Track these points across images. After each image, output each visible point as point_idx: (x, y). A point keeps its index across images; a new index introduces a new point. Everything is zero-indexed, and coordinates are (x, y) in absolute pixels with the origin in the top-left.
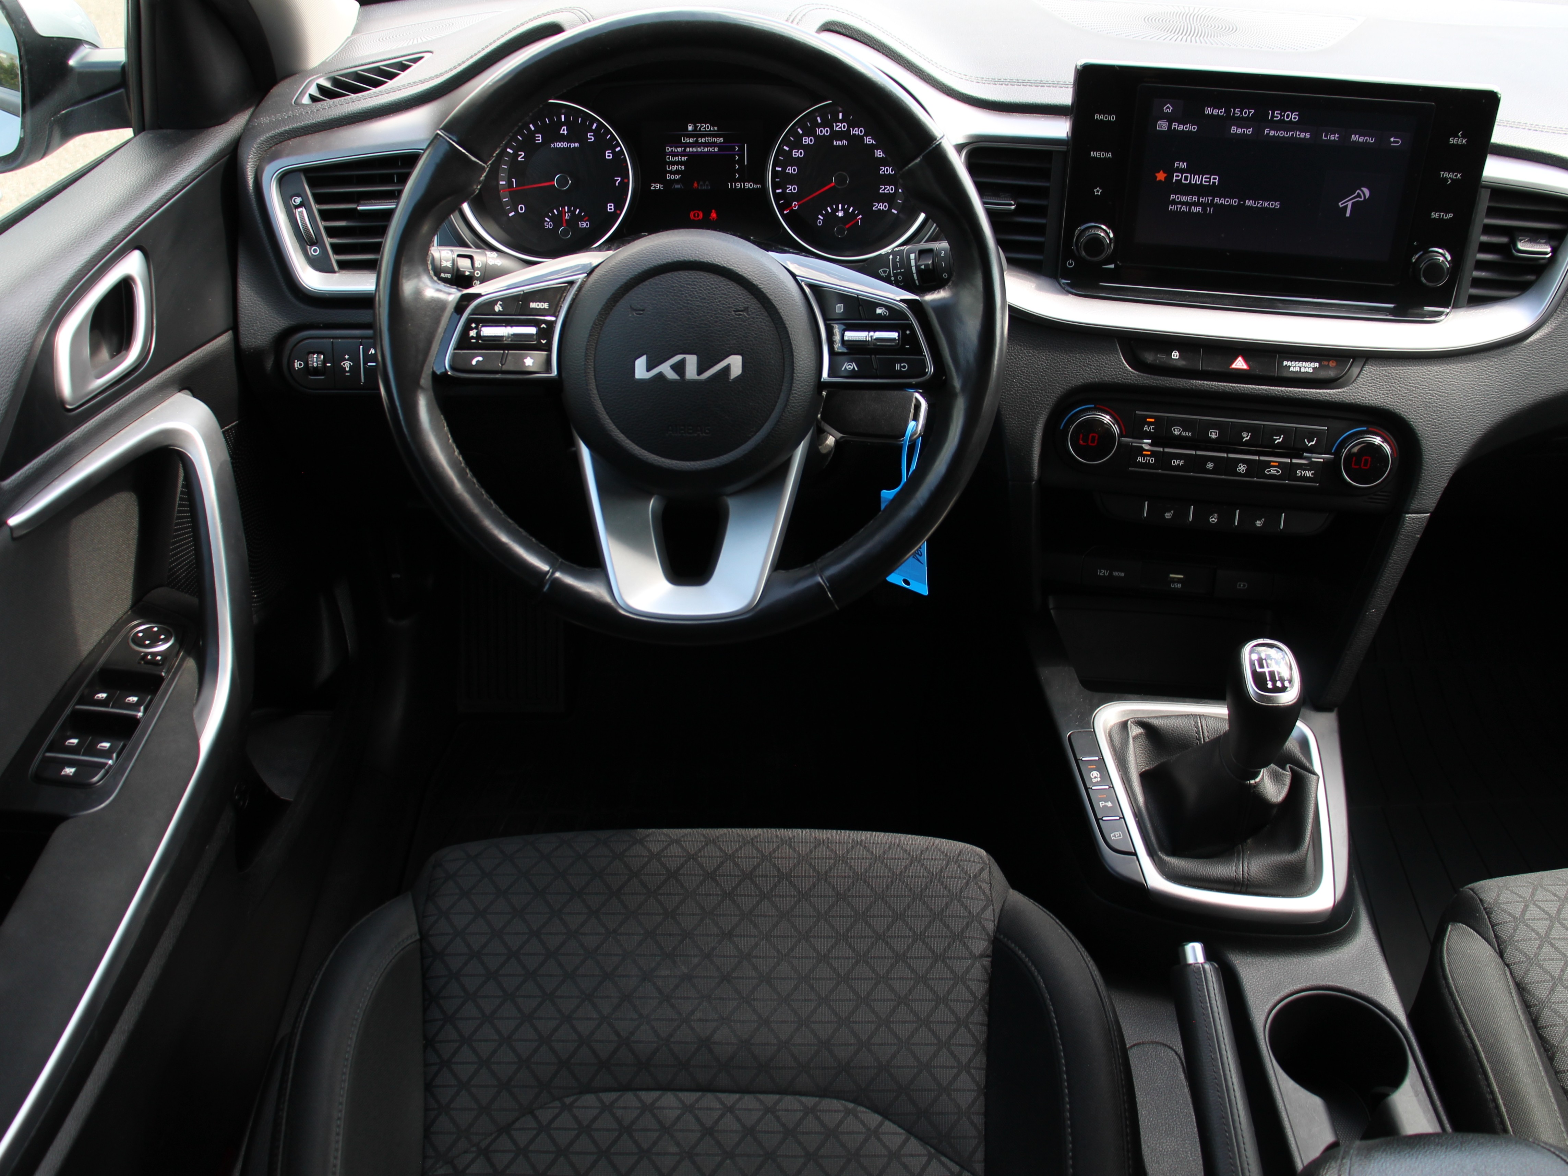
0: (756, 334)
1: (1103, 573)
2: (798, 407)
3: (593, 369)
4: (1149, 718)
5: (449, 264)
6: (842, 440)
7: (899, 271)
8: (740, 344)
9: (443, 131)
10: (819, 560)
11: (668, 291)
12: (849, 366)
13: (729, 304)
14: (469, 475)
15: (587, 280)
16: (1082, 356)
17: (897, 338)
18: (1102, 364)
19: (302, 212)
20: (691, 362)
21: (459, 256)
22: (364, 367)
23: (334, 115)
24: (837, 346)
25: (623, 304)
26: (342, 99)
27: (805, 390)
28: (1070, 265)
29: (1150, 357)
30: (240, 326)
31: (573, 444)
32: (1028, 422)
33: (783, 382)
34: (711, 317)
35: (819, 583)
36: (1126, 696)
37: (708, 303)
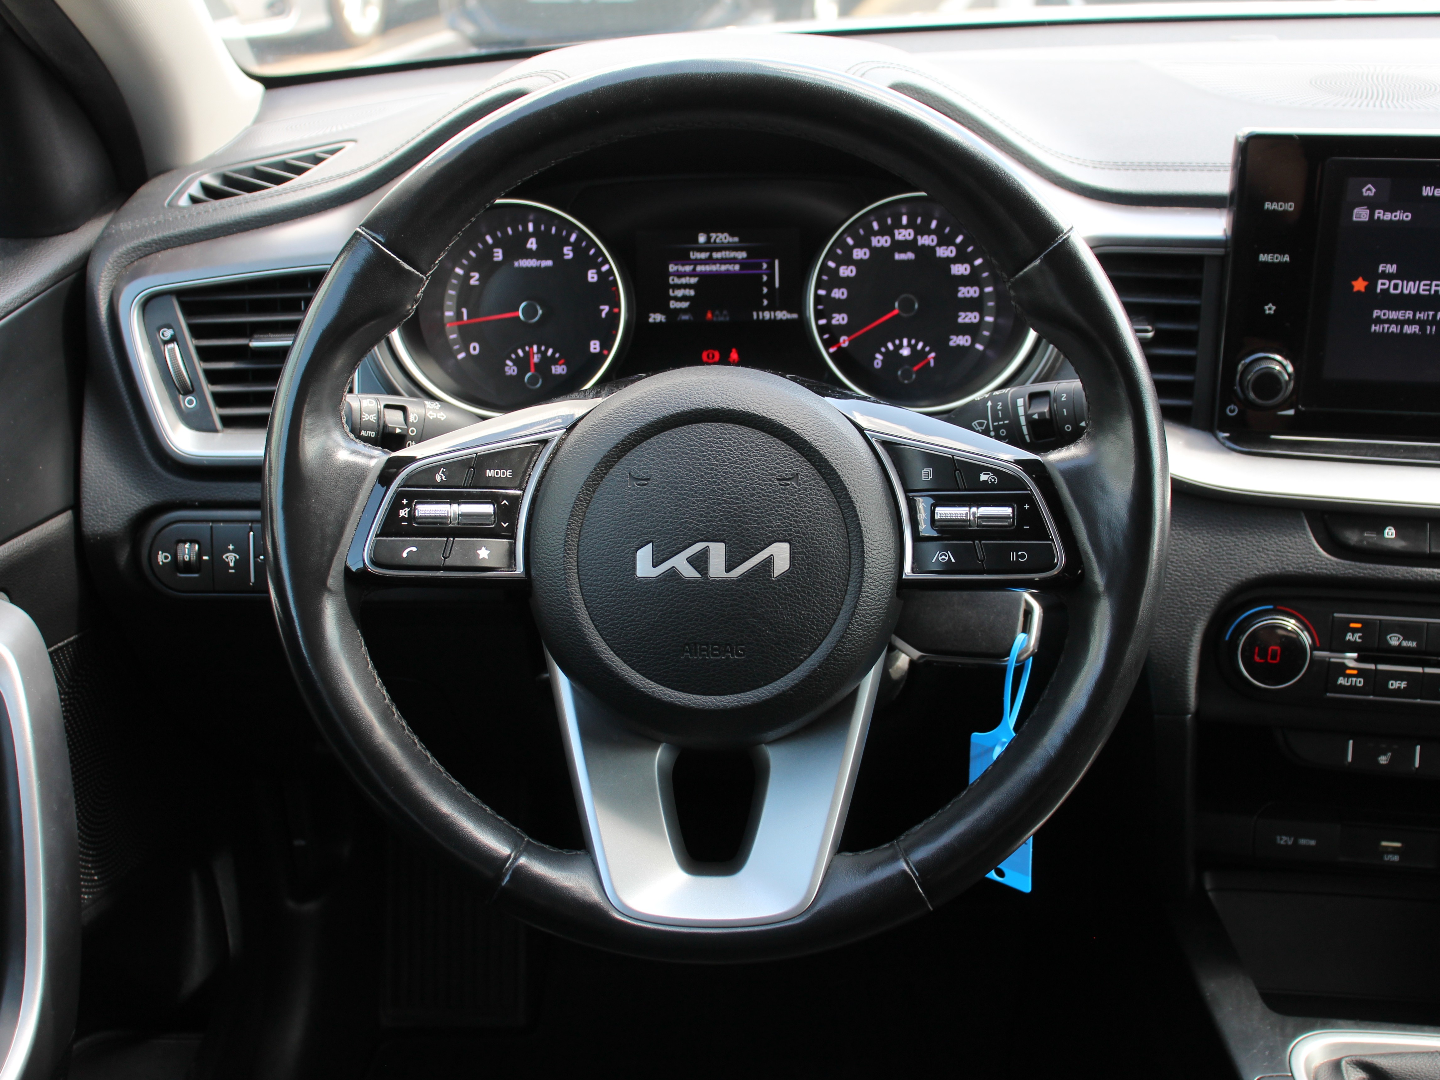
0: (810, 512)
1: (1284, 840)
2: (871, 616)
3: (575, 564)
4: (1373, 1056)
5: (373, 418)
6: (921, 661)
7: (1001, 423)
8: (787, 526)
9: (364, 228)
10: (902, 838)
11: (683, 453)
12: (940, 557)
13: (771, 469)
14: (396, 716)
15: (567, 437)
16: (1254, 538)
17: (1011, 515)
18: (1284, 549)
19: (173, 349)
20: (717, 552)
21: (387, 406)
22: (255, 562)
23: (220, 220)
24: (925, 529)
25: (618, 470)
26: (232, 199)
27: (880, 592)
28: (1232, 411)
29: (1352, 537)
30: (83, 505)
31: (545, 667)
32: (1180, 632)
33: (848, 580)
34: (746, 488)
35: (904, 872)
36: (1333, 1021)
37: (742, 469)
